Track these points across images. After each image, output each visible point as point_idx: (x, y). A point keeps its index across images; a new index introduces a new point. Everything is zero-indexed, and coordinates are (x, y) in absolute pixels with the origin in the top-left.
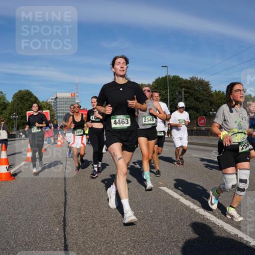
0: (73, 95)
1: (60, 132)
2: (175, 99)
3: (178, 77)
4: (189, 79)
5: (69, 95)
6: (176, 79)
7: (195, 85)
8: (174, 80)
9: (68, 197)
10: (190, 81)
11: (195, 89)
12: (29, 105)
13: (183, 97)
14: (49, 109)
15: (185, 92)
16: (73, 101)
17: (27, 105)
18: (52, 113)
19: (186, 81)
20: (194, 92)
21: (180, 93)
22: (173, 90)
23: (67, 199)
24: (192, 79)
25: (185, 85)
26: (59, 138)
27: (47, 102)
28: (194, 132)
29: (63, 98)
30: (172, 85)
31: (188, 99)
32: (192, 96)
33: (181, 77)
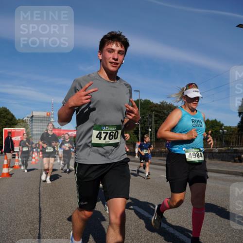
0: (48, 114)
1: (35, 150)
2: (145, 121)
3: (149, 101)
4: (159, 103)
5: (44, 114)
6: (147, 103)
7: (165, 109)
8: (145, 104)
9: (43, 214)
10: (160, 105)
11: (164, 113)
12: (6, 122)
13: (153, 120)
14: (24, 127)
15: (156, 116)
16: (48, 120)
17: (4, 122)
18: (27, 131)
19: (156, 105)
20: (163, 115)
21: (151, 116)
22: (144, 113)
23: (42, 216)
24: (162, 103)
25: (156, 109)
26: (34, 156)
27: (23, 120)
28: (163, 154)
29: (39, 117)
30: (143, 109)
31: (158, 122)
32: (161, 119)
33: (151, 101)
